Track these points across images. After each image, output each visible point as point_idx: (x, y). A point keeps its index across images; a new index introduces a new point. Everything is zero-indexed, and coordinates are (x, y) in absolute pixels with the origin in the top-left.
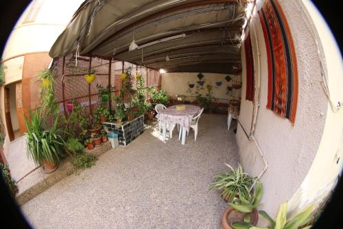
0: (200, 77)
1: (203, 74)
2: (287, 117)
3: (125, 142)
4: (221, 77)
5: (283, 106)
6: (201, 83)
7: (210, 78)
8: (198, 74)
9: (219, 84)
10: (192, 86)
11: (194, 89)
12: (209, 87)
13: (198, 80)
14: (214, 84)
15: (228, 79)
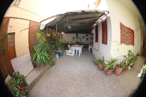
0: (77, 35)
1: (78, 34)
2: (106, 44)
3: (61, 57)
4: (84, 35)
5: (105, 42)
6: (77, 37)
7: (80, 35)
8: (76, 34)
9: (84, 37)
10: (74, 38)
11: (75, 40)
12: (80, 39)
13: (76, 36)
14: (82, 38)
15: (87, 36)
